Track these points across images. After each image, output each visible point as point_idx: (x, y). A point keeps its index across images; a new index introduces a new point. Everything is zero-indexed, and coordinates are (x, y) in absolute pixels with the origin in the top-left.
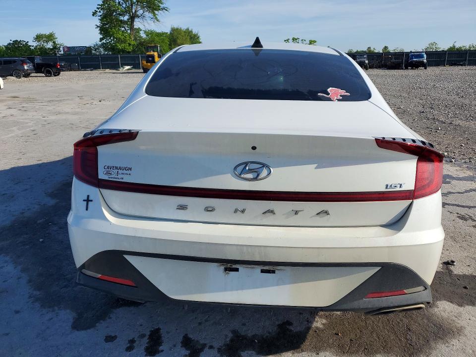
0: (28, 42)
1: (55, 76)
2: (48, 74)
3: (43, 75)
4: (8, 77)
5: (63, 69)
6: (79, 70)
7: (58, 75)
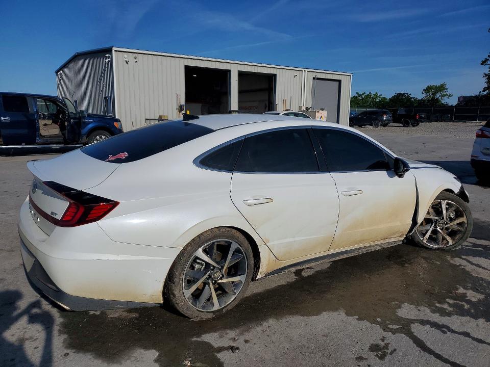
0: (410, 94)
1: (413, 126)
2: (406, 124)
3: (401, 125)
4: (366, 126)
5: (422, 120)
6: (451, 120)
7: (417, 126)
